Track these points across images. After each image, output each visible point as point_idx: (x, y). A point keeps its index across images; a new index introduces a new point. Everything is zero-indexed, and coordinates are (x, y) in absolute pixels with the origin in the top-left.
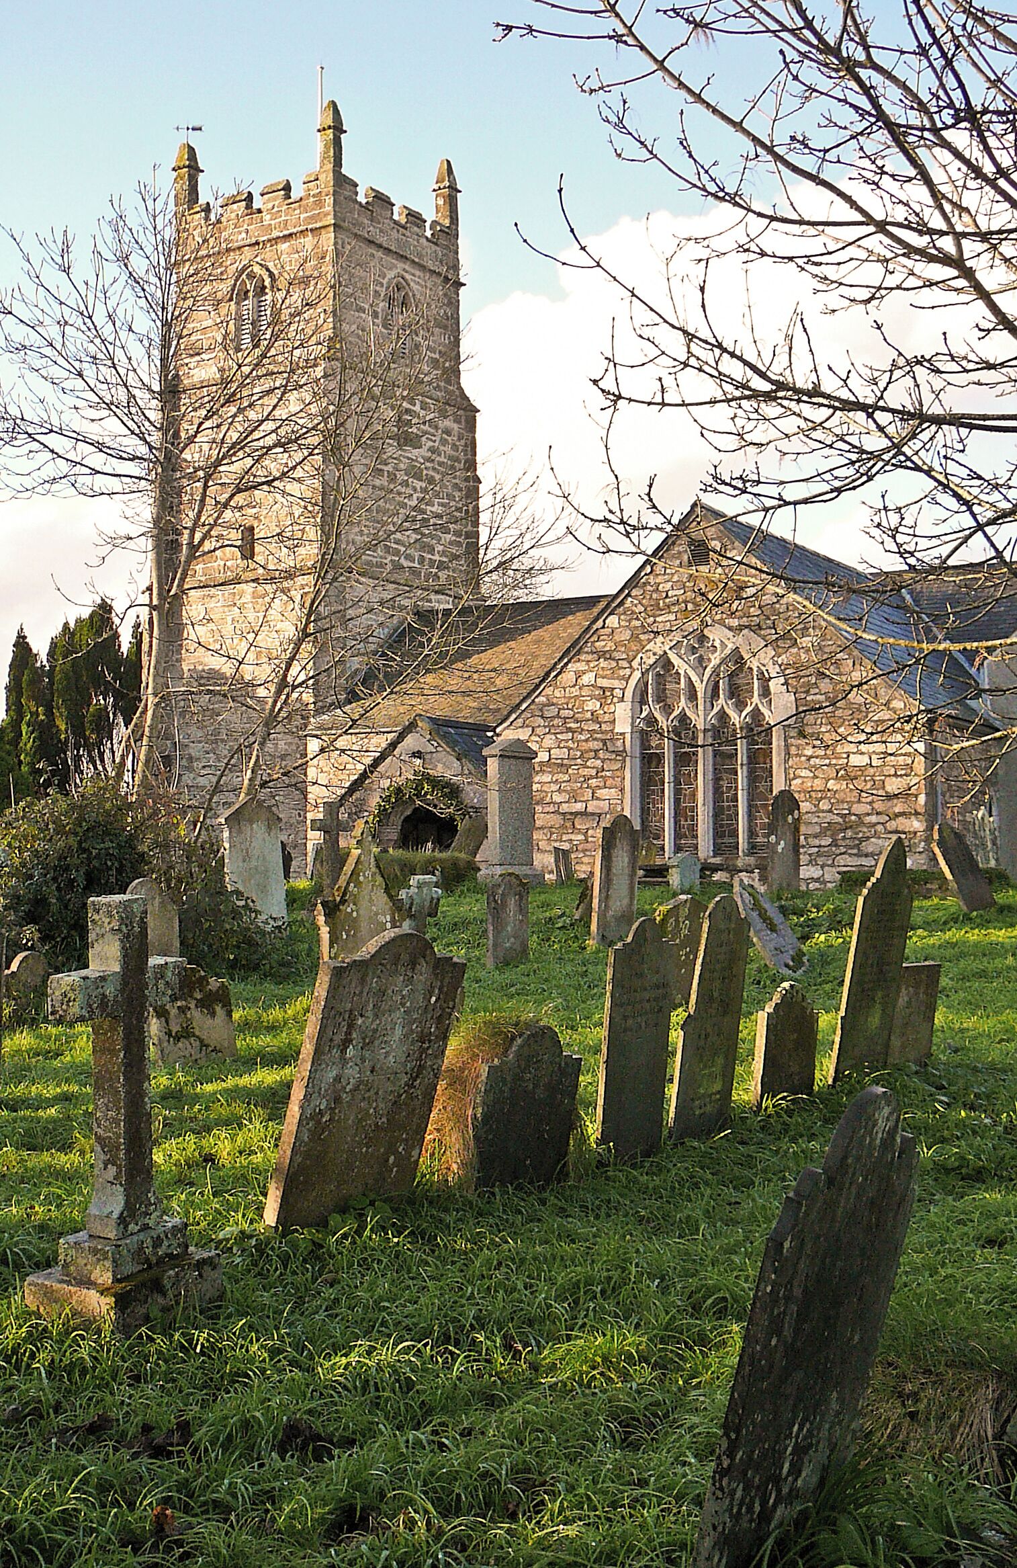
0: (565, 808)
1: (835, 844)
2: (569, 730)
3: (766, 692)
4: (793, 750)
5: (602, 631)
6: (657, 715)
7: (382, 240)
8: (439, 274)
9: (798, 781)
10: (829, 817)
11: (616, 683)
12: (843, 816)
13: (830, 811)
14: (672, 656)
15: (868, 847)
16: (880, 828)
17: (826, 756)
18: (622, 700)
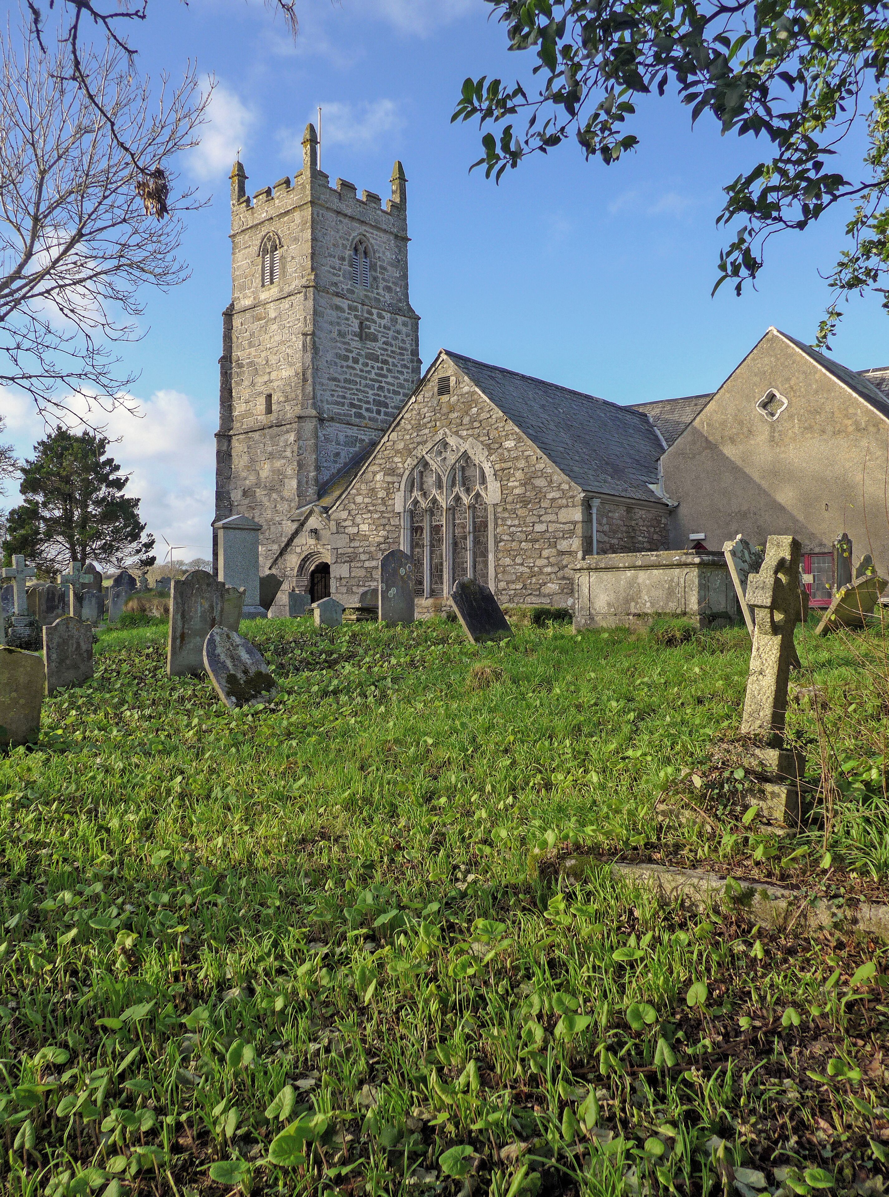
0: (367, 564)
1: (525, 587)
2: (369, 511)
3: (483, 481)
4: (500, 522)
5: (388, 444)
6: (419, 499)
7: (349, 212)
8: (391, 233)
9: (502, 544)
10: (521, 569)
11: (395, 479)
12: (530, 568)
13: (522, 564)
14: (427, 458)
15: (546, 590)
16: (553, 576)
17: (519, 526)
18: (399, 490)
